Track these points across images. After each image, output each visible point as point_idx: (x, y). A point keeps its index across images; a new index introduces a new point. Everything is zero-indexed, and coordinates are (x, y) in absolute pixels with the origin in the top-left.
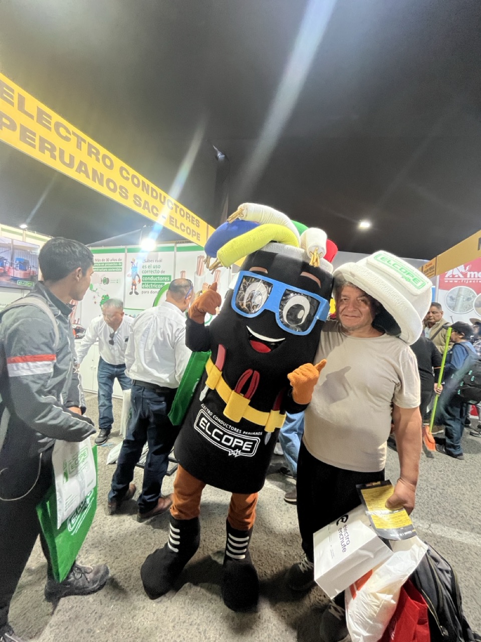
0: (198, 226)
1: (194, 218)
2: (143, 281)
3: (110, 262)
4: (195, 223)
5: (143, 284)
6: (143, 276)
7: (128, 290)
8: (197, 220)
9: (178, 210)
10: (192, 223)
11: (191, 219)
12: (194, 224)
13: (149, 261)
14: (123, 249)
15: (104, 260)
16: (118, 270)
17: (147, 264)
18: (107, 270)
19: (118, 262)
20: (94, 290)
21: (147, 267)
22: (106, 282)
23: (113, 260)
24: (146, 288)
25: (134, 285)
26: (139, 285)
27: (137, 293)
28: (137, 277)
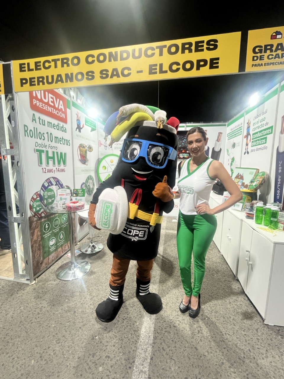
0: (215, 48)
3: (237, 128)
4: (205, 47)
6: (253, 134)
7: (244, 151)
9: (165, 50)
12: (202, 50)
13: (258, 116)
14: (243, 114)
15: (234, 128)
16: (240, 133)
17: (257, 120)
18: (235, 136)
19: (240, 126)
20: (229, 154)
21: (256, 123)
22: (234, 146)
23: (238, 126)
24: (254, 146)
25: (247, 145)
26: (250, 144)
27: (248, 153)
28: (249, 136)
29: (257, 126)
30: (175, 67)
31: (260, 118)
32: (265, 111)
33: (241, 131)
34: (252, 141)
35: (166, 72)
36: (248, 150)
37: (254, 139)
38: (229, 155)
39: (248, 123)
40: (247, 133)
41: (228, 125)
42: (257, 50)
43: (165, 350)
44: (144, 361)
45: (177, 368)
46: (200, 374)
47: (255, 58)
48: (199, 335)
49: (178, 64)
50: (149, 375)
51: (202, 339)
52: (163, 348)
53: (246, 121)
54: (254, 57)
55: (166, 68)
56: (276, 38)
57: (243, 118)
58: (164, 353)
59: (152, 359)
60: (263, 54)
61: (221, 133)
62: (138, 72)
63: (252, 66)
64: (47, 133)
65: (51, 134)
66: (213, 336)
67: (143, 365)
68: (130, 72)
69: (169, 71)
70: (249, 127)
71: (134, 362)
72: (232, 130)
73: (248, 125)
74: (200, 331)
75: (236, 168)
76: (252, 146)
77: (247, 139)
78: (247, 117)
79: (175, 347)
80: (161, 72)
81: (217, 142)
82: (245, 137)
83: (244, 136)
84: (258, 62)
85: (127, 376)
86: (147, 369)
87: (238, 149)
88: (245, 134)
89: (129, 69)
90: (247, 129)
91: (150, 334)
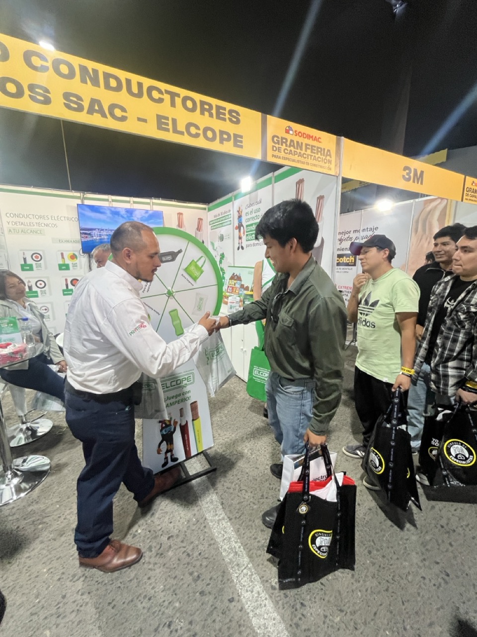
0: (238, 122)
1: (224, 109)
2: (247, 232)
3: (223, 215)
4: (227, 116)
5: (247, 235)
6: (247, 226)
7: (237, 246)
8: (231, 112)
9: (178, 101)
10: (218, 117)
11: (214, 111)
12: (224, 120)
13: (251, 205)
14: (231, 197)
15: (219, 215)
16: (229, 223)
17: (249, 210)
18: (222, 225)
19: (228, 214)
20: (215, 248)
21: (249, 213)
22: (222, 238)
23: (225, 213)
24: (249, 240)
25: (240, 238)
26: (244, 238)
27: (242, 248)
28: (242, 228)
29: (250, 216)
30: (193, 130)
31: (255, 207)
32: (259, 200)
33: (231, 221)
34: (246, 234)
35: (182, 133)
36: (243, 245)
37: (248, 232)
38: (215, 250)
39: (238, 211)
40: (239, 224)
41: (209, 210)
42: (275, 139)
43: (230, 488)
44: (216, 511)
45: (250, 494)
46: (270, 484)
47: (275, 149)
48: (253, 456)
49: (197, 128)
50: (229, 518)
51: (258, 458)
52: (227, 488)
53: (236, 209)
54: (273, 146)
55: (181, 127)
56: (289, 133)
57: (232, 202)
58: (231, 491)
59: (222, 504)
60: (280, 146)
61: (201, 219)
62: (139, 119)
63: (273, 157)
66: (265, 450)
67: (217, 515)
68: (124, 114)
69: (185, 133)
70: (240, 217)
71: (206, 519)
72: (215, 216)
73: (239, 213)
74: (253, 453)
75: (229, 267)
76: (247, 241)
77: (240, 231)
78: (237, 203)
79: (238, 479)
80: (175, 131)
81: (197, 232)
82: (236, 229)
83: (235, 226)
84: (276, 153)
85: (207, 535)
86: (223, 515)
87: (228, 242)
88: (236, 224)
89: (123, 110)
90: (238, 219)
91: (206, 485)
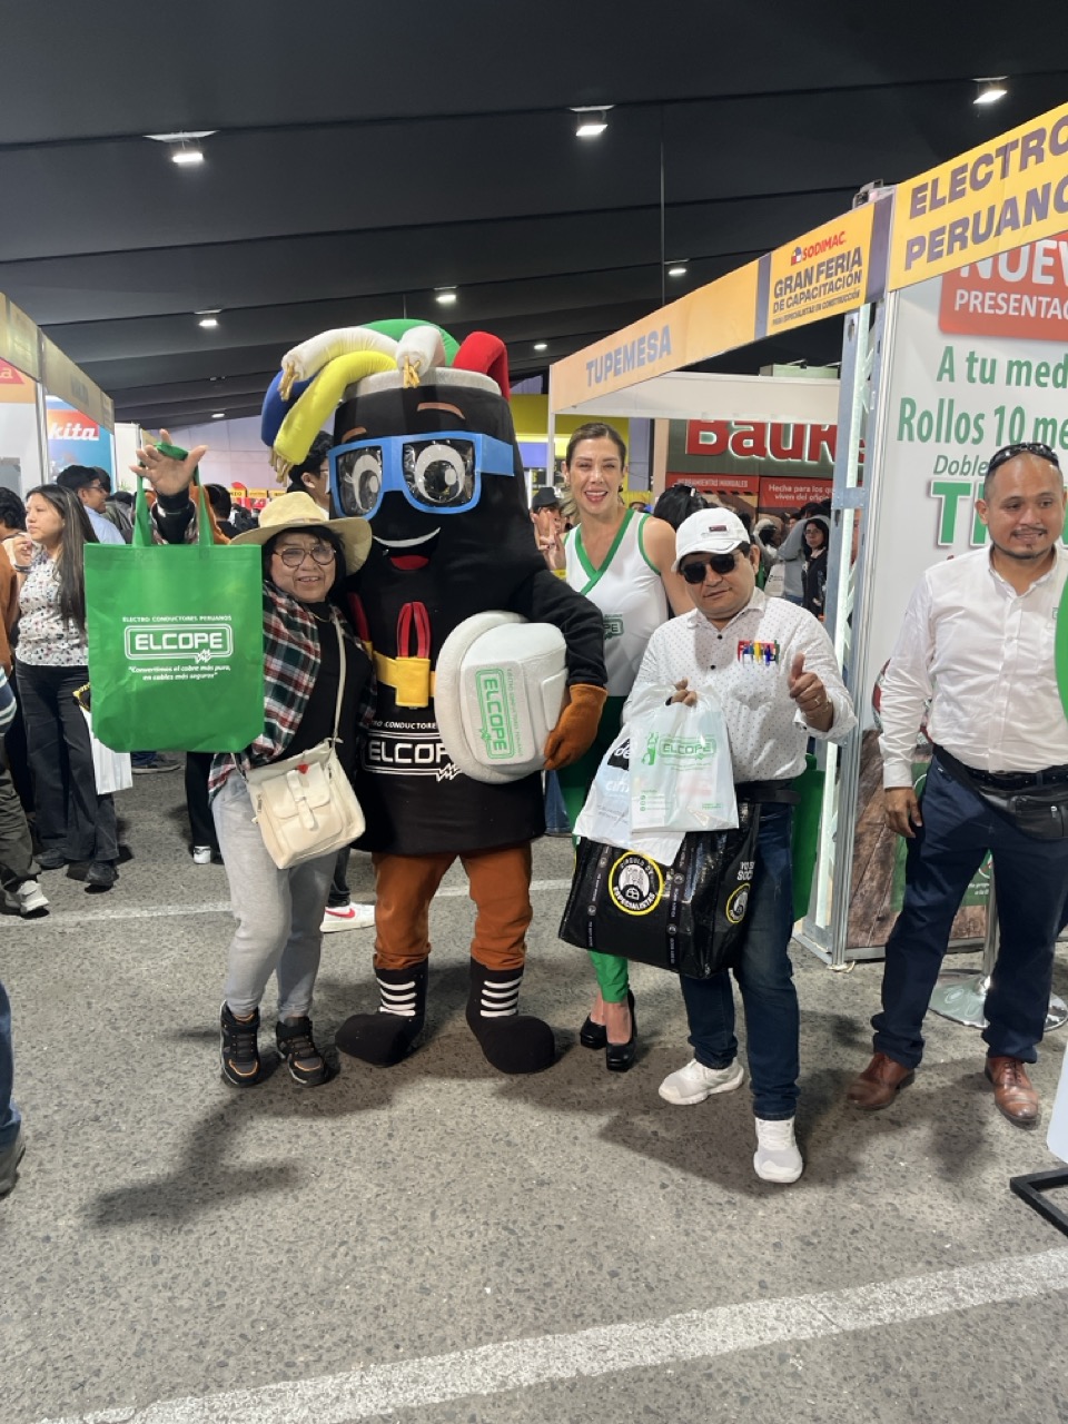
44: (981, 1287)
50: (965, 1311)
59: (1011, 1304)
64: (1000, 411)
65: (1019, 410)
67: (971, 1288)
71: (952, 1266)
85: (907, 1265)
86: (971, 1301)
